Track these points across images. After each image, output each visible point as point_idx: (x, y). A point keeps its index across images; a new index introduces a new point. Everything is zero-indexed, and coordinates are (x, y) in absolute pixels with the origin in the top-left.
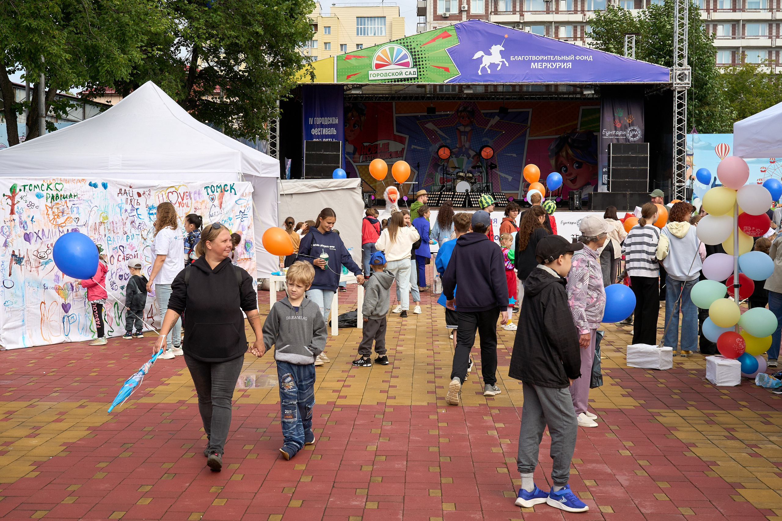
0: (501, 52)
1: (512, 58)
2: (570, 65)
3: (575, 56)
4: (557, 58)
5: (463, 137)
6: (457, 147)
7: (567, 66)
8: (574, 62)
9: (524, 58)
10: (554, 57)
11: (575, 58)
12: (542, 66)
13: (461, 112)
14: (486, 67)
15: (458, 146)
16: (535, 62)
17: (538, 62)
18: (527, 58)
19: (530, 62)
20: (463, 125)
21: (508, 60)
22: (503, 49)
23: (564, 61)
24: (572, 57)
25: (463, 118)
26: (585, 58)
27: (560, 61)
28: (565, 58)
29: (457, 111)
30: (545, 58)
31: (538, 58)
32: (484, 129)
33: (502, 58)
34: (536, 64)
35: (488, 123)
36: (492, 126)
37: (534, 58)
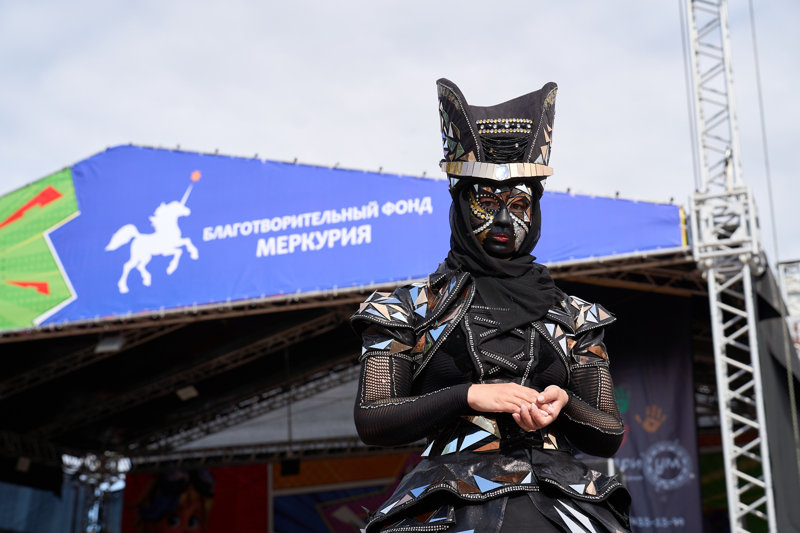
0: (182, 221)
1: (207, 234)
2: (366, 234)
3: (381, 205)
4: (331, 216)
7: (358, 237)
8: (378, 223)
9: (239, 229)
10: (321, 216)
11: (380, 210)
12: (287, 247)
14: (142, 268)
16: (267, 236)
17: (276, 235)
18: (246, 228)
19: (254, 238)
21: (197, 241)
22: (186, 212)
23: (348, 225)
24: (371, 210)
27: (340, 226)
28: (353, 214)
30: (295, 221)
31: (276, 224)
33: (183, 236)
34: (272, 241)
37: (266, 225)
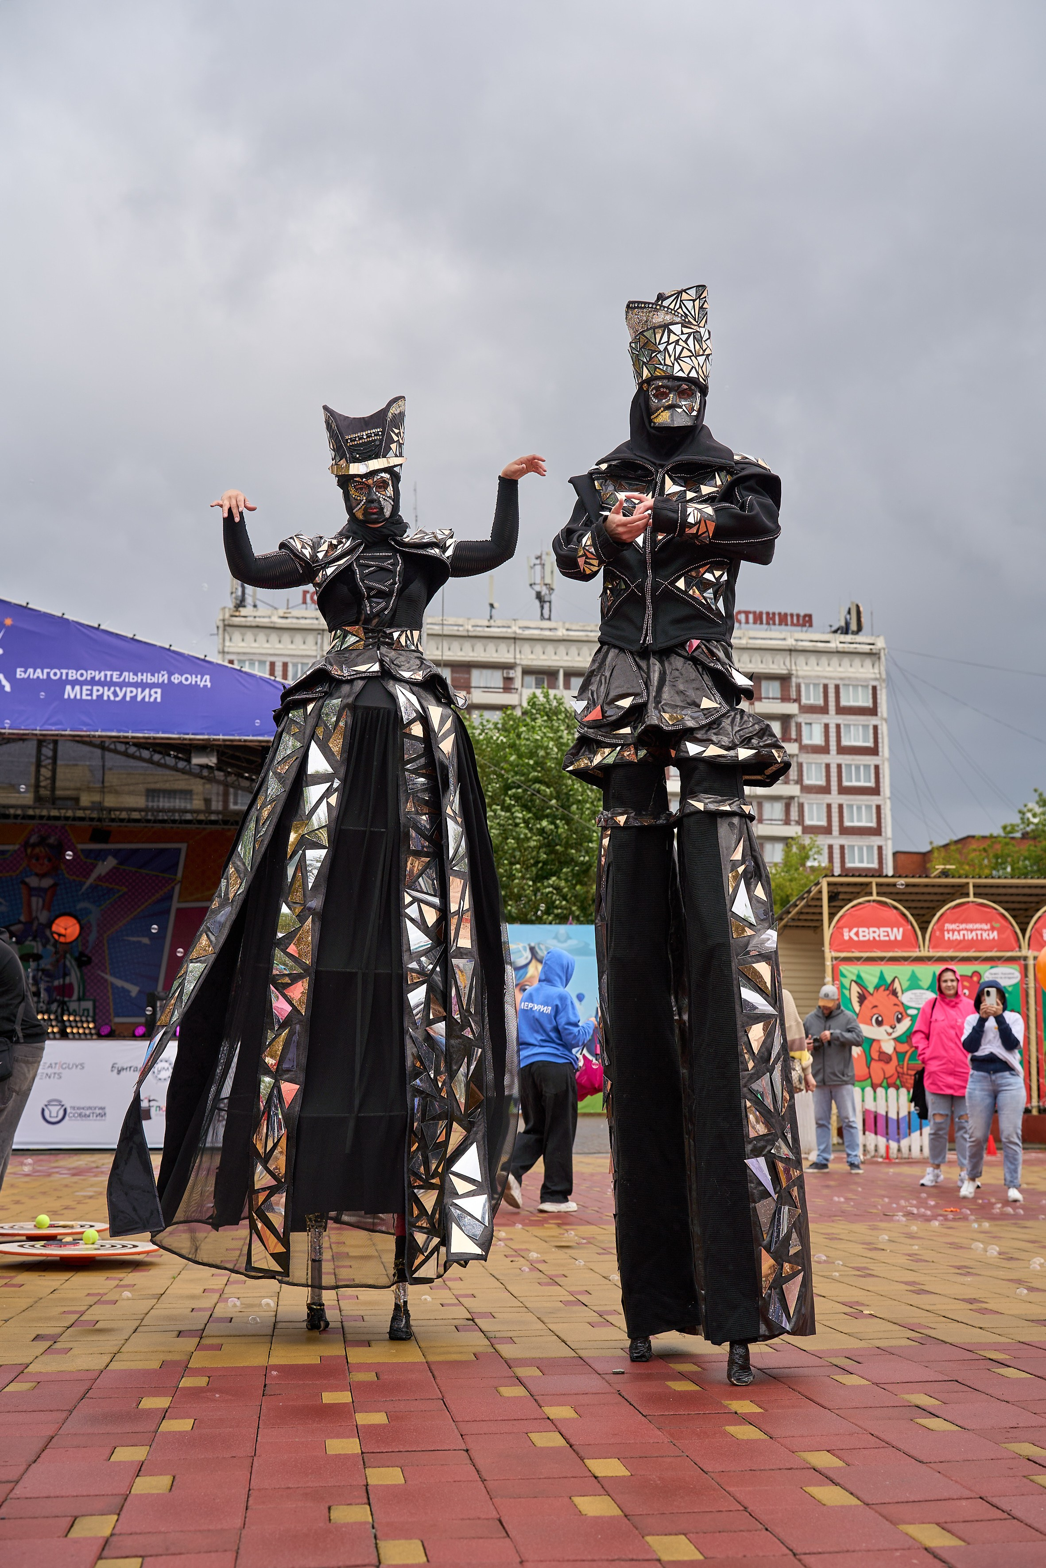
1: (20, 673)
2: (157, 695)
3: (170, 674)
4: (129, 677)
5: (34, 900)
6: (20, 922)
7: (150, 696)
8: (167, 688)
9: (48, 674)
10: (120, 676)
11: (169, 678)
12: (91, 695)
13: (34, 846)
15: (22, 918)
16: (74, 683)
17: (81, 684)
18: (55, 674)
19: (63, 683)
20: (37, 875)
21: (11, 677)
23: (143, 686)
24: (162, 677)
25: (37, 860)
26: (193, 679)
27: (136, 685)
28: (148, 678)
29: (26, 845)
30: (99, 676)
31: (82, 675)
32: (81, 884)
34: (77, 688)
35: (92, 871)
36: (99, 878)
37: (73, 674)
